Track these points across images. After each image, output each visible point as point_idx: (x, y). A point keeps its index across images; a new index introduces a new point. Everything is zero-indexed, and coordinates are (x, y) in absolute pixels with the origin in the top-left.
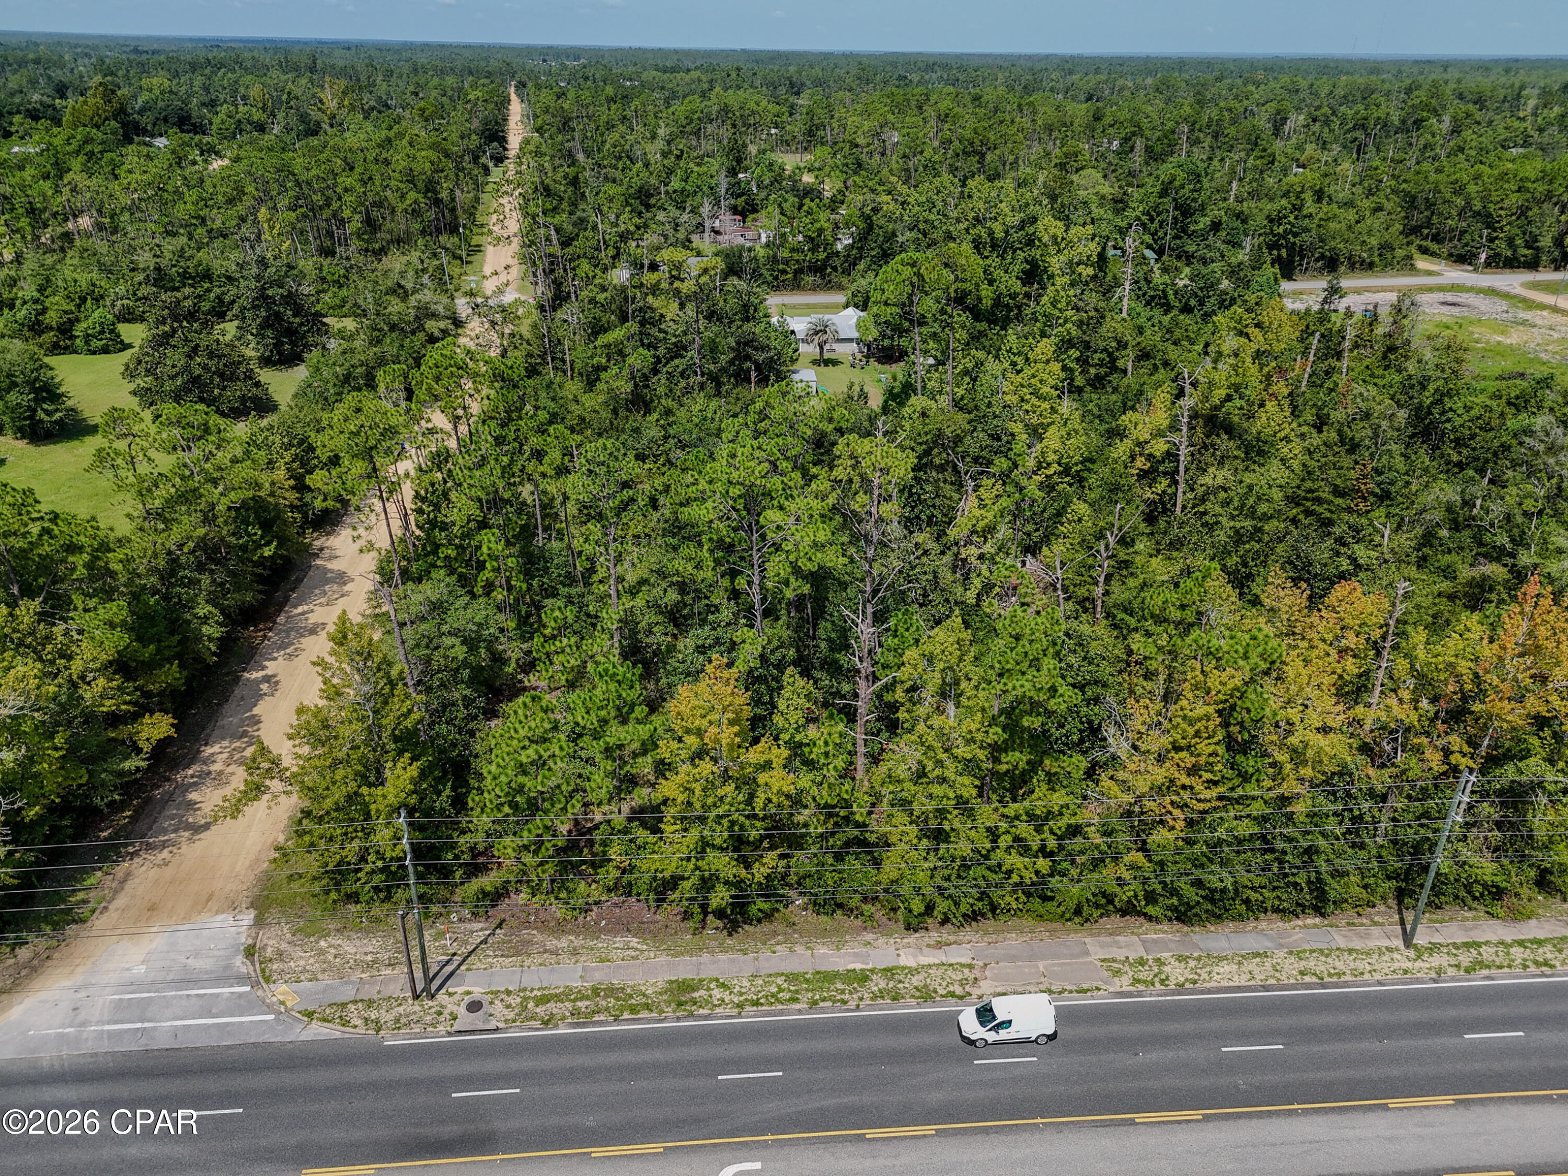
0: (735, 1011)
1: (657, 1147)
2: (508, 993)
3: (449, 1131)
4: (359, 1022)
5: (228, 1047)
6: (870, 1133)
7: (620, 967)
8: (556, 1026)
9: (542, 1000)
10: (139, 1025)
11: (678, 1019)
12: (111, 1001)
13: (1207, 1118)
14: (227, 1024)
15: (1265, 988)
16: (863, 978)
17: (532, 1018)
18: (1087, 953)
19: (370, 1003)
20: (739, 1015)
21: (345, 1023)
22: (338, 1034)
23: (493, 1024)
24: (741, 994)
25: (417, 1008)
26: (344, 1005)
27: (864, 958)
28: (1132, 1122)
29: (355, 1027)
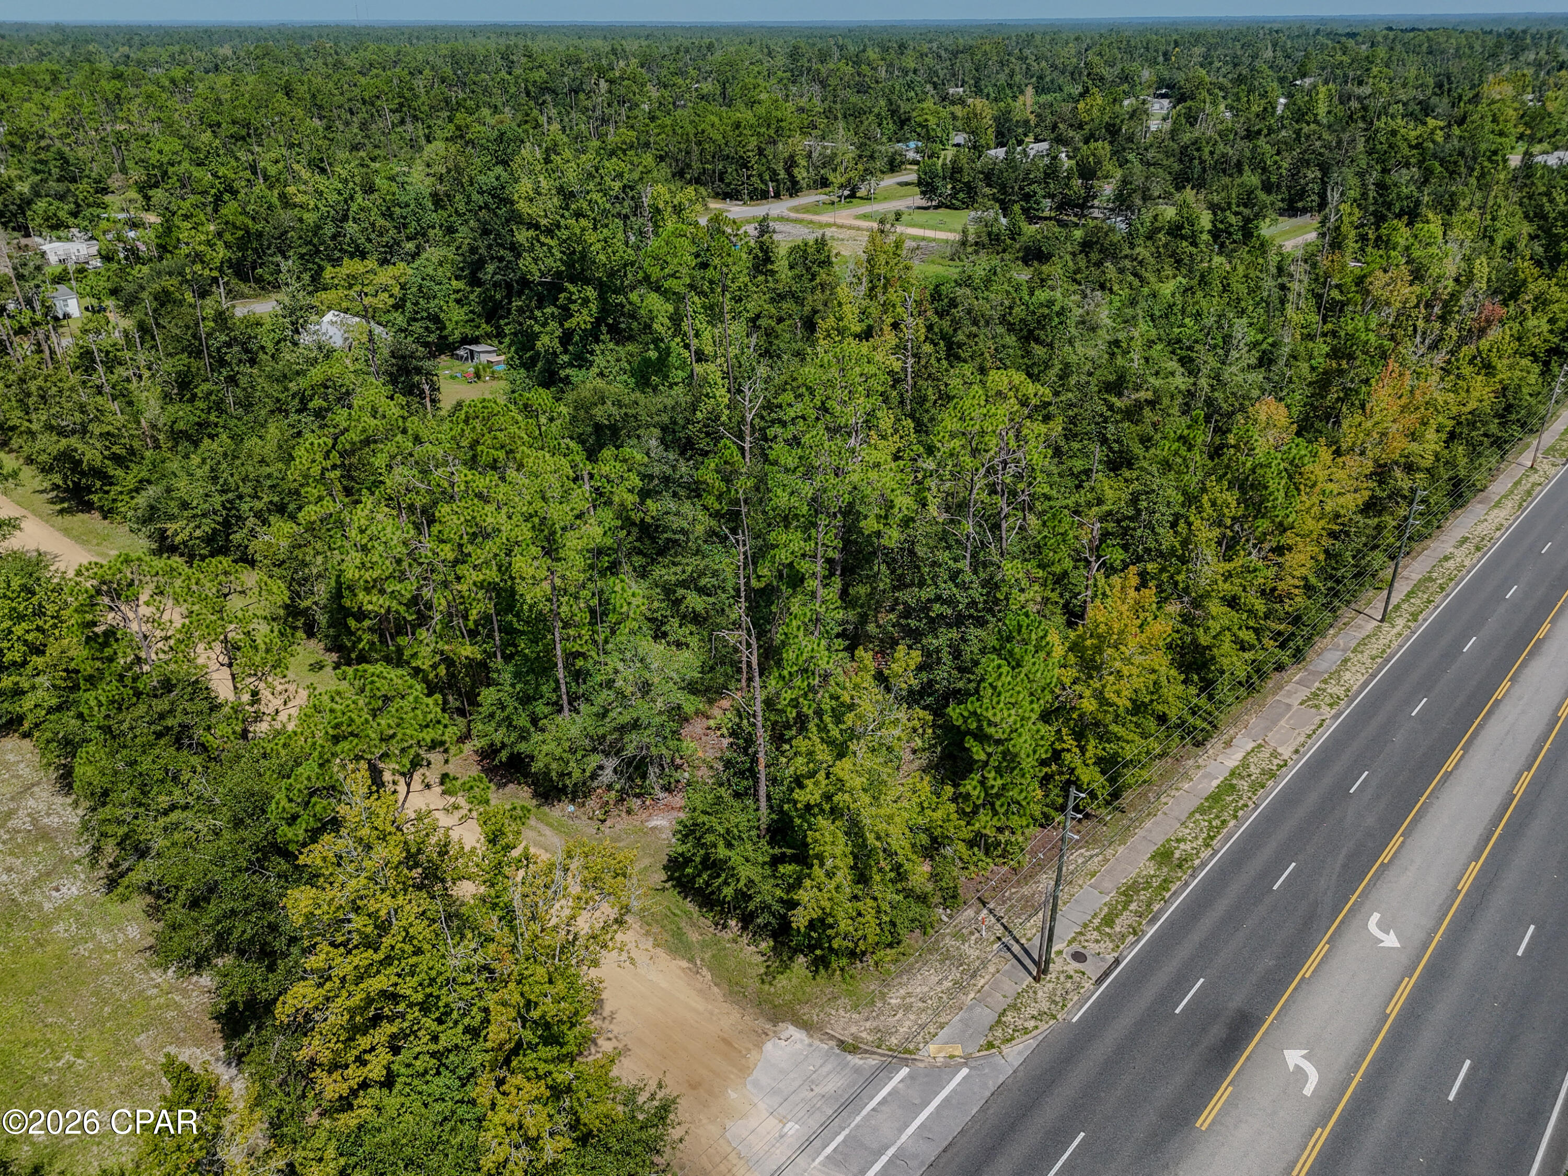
0: (1210, 851)
1: (1322, 948)
2: (1081, 933)
3: (1217, 1032)
4: (1033, 1023)
5: (982, 1110)
6: (1385, 857)
7: (1108, 872)
8: (1144, 933)
9: (1109, 921)
10: (884, 1159)
11: (1193, 876)
12: (823, 1164)
13: (1466, 749)
14: (947, 1100)
15: (1373, 676)
16: (1228, 787)
17: (1123, 937)
18: (1289, 706)
19: (1014, 1007)
20: (1215, 852)
21: (1026, 1031)
22: (1033, 1043)
23: (1110, 958)
24: (1196, 838)
25: (1051, 986)
26: (999, 1022)
27: (1210, 776)
28: (1448, 775)
29: (1036, 1027)
